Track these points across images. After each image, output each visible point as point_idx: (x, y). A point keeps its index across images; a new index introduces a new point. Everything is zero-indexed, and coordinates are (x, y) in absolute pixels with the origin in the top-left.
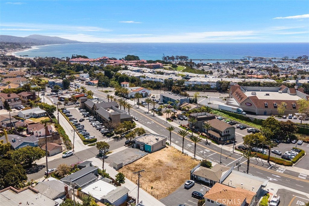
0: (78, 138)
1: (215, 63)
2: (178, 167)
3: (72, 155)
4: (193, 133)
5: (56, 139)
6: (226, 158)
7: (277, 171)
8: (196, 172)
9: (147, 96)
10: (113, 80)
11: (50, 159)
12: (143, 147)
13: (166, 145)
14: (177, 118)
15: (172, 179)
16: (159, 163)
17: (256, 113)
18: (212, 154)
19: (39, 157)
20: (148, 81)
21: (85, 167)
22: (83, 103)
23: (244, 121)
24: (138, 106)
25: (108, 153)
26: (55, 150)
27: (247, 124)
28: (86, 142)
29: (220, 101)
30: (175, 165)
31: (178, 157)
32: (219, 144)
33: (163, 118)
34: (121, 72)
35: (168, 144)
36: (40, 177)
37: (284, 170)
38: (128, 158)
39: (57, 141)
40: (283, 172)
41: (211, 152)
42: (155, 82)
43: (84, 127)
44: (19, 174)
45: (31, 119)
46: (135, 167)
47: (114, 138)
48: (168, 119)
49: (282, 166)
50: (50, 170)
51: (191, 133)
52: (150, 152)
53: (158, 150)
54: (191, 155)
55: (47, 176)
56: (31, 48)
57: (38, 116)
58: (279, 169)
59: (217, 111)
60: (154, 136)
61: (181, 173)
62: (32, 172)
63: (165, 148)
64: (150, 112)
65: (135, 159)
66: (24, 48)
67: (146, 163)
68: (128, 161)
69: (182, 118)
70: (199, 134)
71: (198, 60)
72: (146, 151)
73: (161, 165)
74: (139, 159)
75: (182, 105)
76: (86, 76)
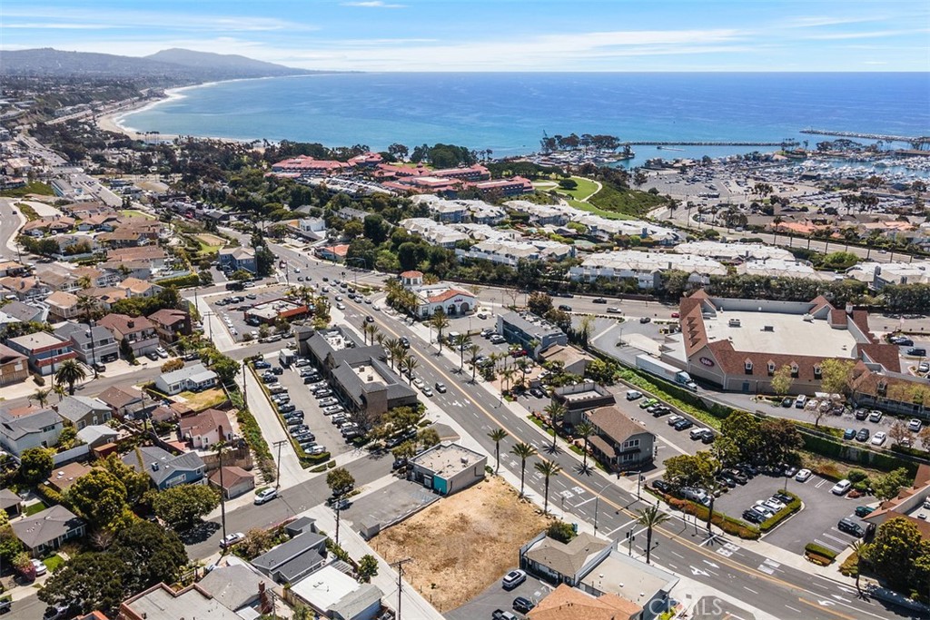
0: (288, 451)
1: (699, 161)
2: (499, 534)
3: (275, 497)
4: (558, 439)
5: (242, 457)
6: (617, 513)
7: (718, 551)
8: (531, 552)
9: (467, 313)
10: (387, 248)
11: (231, 506)
12: (429, 482)
13: (486, 473)
14: (527, 389)
15: (482, 562)
16: (460, 524)
17: (722, 386)
18: (586, 502)
19: (208, 508)
20: (477, 261)
21: (301, 532)
22: (303, 343)
23: (690, 407)
24: (437, 347)
25: (354, 494)
26: (238, 486)
27: (696, 415)
28: (306, 461)
29: (650, 337)
30: (494, 529)
31: (505, 507)
32: (610, 471)
33: (494, 389)
34: (408, 222)
35: (491, 472)
36: (209, 552)
37: (737, 549)
38: (395, 507)
39: (243, 462)
40: (730, 554)
41: (587, 495)
42: (495, 264)
43: (302, 416)
44: (174, 554)
45: (184, 393)
46: (405, 531)
47: (371, 449)
48: (505, 393)
49: (736, 540)
50: (229, 537)
51: (551, 438)
52: (444, 495)
53: (464, 488)
54: (538, 500)
55: (225, 552)
56: (166, 96)
57: (200, 387)
58: (726, 545)
59: (631, 373)
60: (460, 452)
61: (504, 551)
62: (196, 540)
63: (483, 483)
64: (466, 367)
65: (409, 512)
66: (146, 99)
67: (433, 522)
68: (394, 516)
69: (540, 393)
70: (570, 442)
71: (651, 144)
72: (436, 492)
73: (463, 529)
74: (418, 511)
75: (547, 350)
76: (316, 226)
